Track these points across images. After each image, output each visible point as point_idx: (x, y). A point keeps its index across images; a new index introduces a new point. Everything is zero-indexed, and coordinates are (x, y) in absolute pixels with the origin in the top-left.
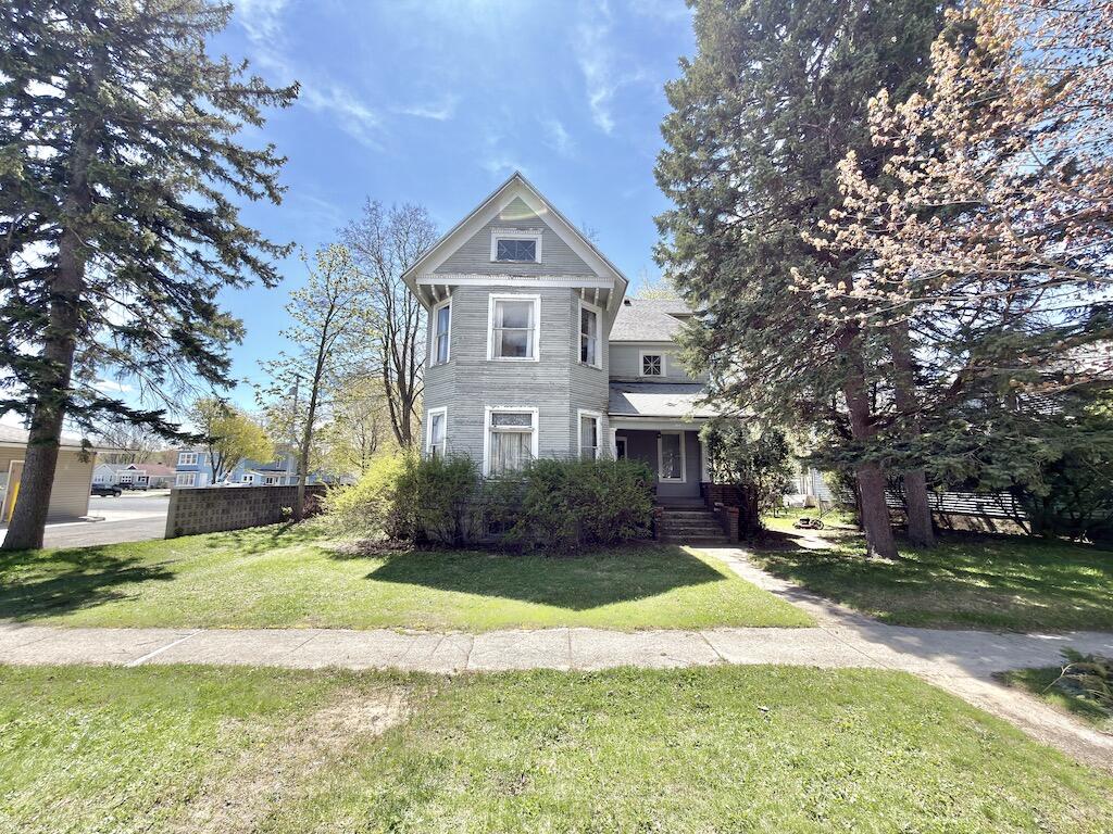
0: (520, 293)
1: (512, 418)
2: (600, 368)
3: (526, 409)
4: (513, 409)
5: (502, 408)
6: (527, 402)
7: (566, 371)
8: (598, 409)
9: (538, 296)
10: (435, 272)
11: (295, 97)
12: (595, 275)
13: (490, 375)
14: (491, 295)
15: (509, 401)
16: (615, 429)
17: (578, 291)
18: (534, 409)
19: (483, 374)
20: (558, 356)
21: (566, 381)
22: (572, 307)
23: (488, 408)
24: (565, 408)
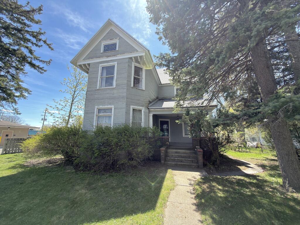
0: (110, 62)
1: (105, 110)
2: (144, 89)
3: (109, 106)
4: (105, 107)
5: (101, 107)
6: (110, 104)
7: (125, 90)
8: (142, 106)
9: (116, 63)
10: (83, 60)
11: (42, 10)
12: (137, 51)
13: (98, 94)
14: (100, 65)
15: (104, 104)
16: (152, 114)
17: (131, 58)
18: (113, 106)
19: (95, 94)
20: (122, 85)
21: (125, 94)
22: (129, 65)
23: (96, 107)
24: (124, 105)
